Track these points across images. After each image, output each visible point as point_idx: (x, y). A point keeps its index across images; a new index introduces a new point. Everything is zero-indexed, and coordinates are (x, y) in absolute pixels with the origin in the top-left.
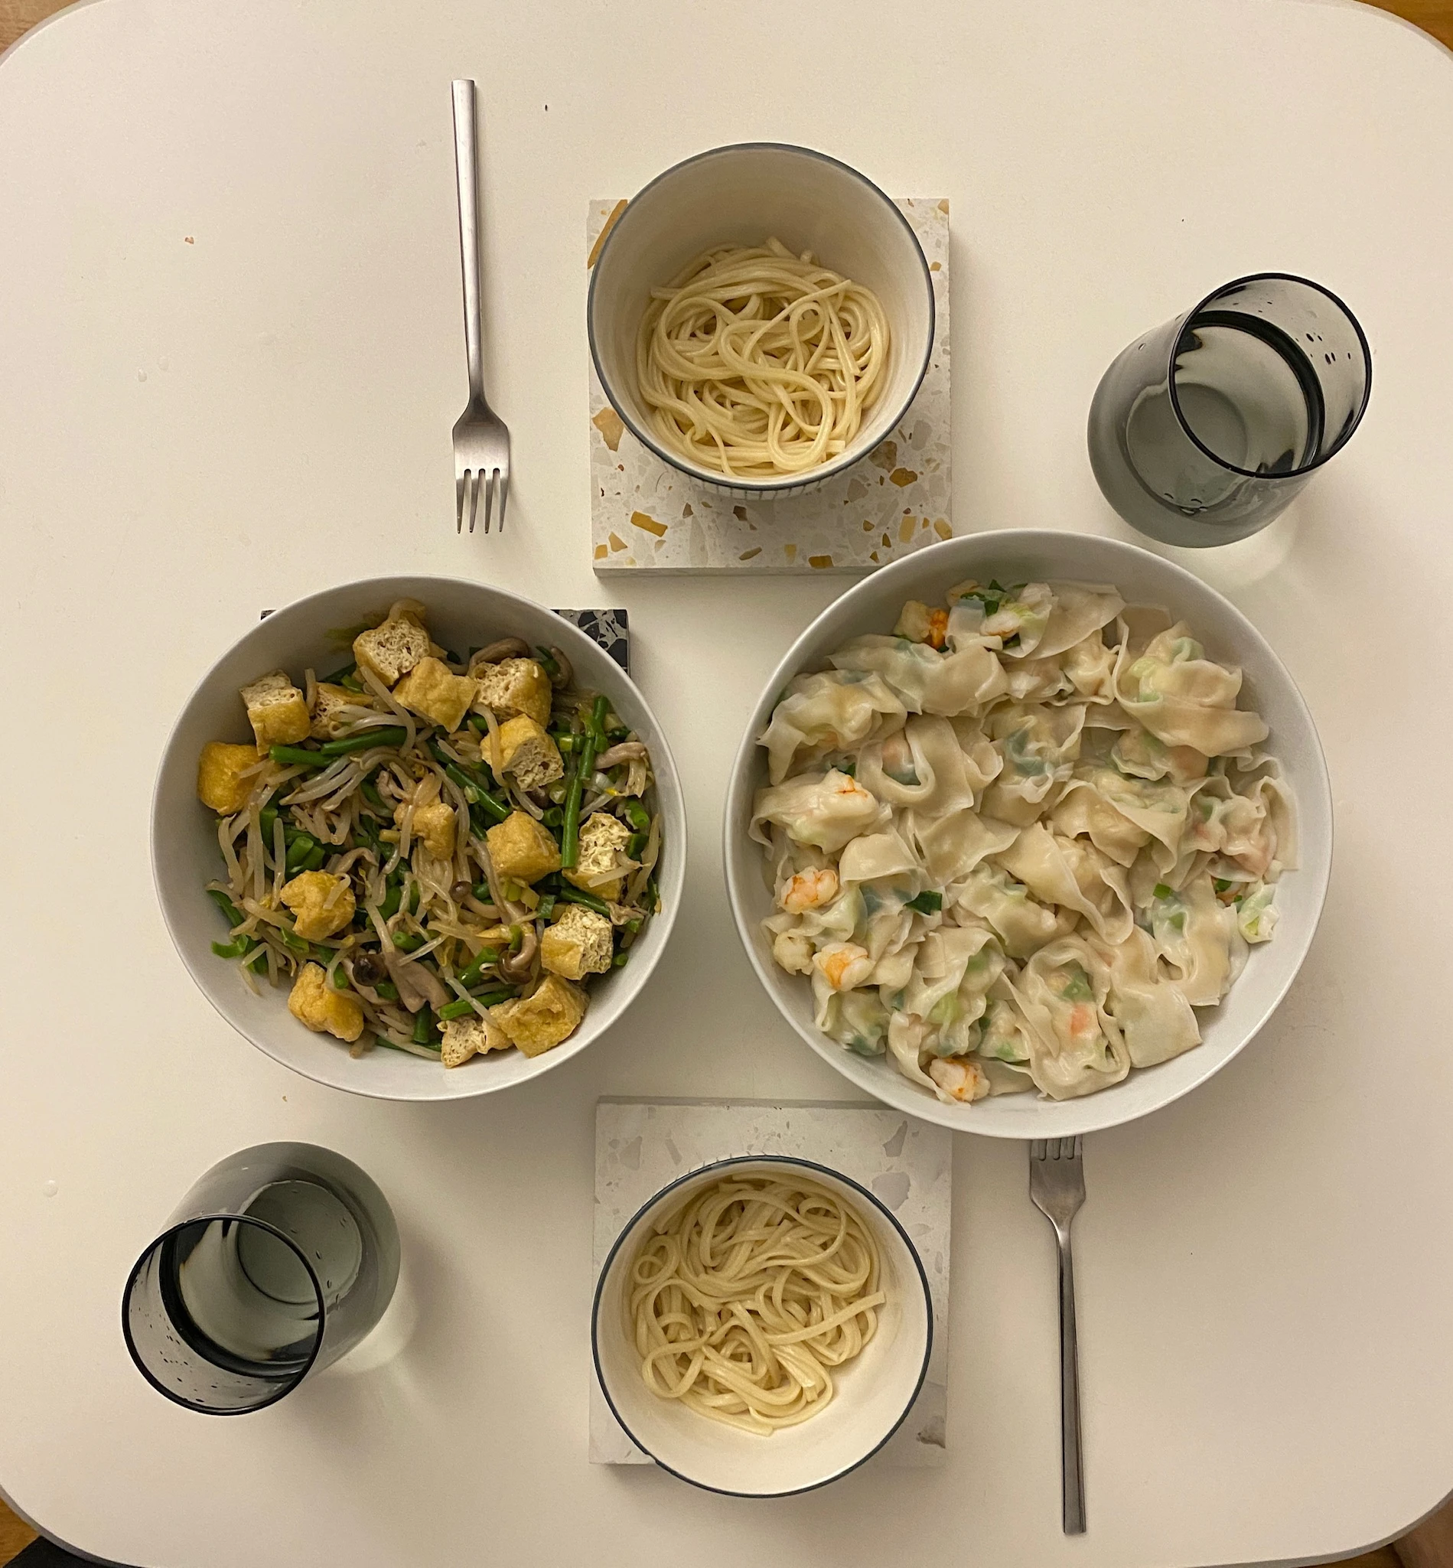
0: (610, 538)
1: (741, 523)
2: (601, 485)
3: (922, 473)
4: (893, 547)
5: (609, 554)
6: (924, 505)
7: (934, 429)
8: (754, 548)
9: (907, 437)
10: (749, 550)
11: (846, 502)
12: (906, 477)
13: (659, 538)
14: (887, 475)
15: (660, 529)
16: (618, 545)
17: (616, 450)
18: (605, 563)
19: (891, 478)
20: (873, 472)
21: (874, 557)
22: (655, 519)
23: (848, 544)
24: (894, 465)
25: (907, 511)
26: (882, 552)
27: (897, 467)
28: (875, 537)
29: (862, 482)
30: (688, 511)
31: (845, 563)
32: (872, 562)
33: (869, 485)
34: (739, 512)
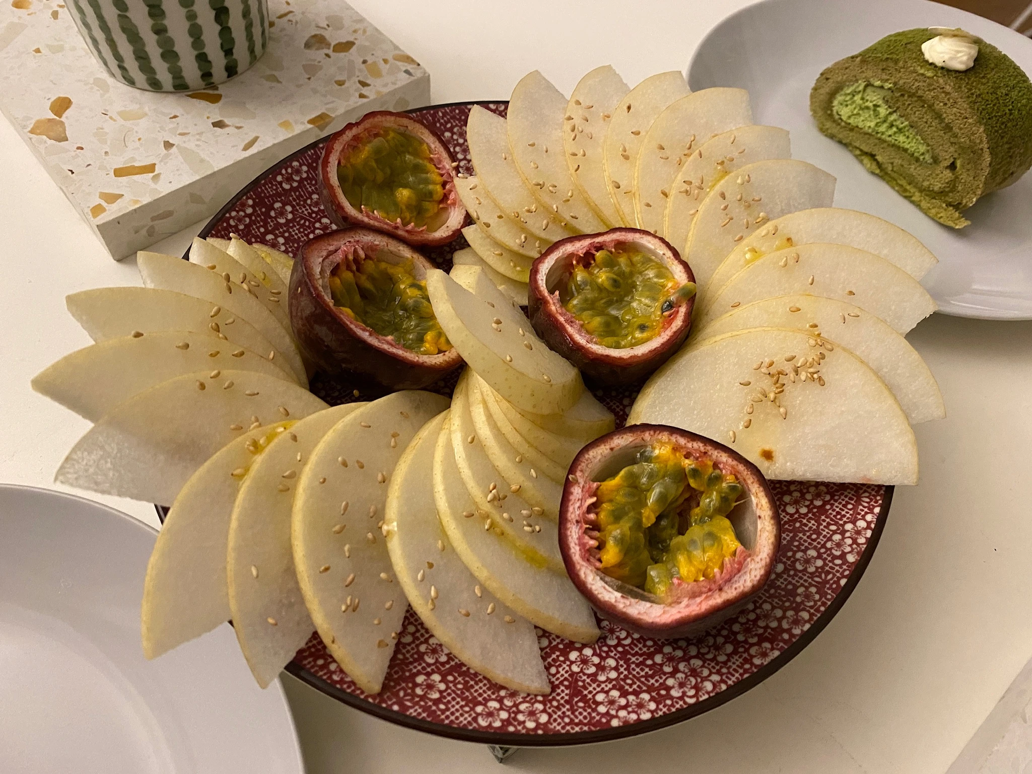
0: (100, 197)
1: (226, 130)
2: (66, 167)
3: (356, 39)
4: (372, 84)
5: (107, 208)
6: (374, 52)
7: (343, 15)
8: (250, 138)
9: (327, 27)
10: (247, 142)
11: (309, 79)
12: (346, 46)
13: (151, 175)
14: (330, 52)
15: (151, 168)
16: (112, 198)
17: (67, 140)
18: (104, 218)
19: (334, 51)
20: (318, 55)
21: (362, 96)
22: (137, 164)
23: (334, 99)
24: (330, 45)
25: (364, 62)
26: (365, 91)
27: (333, 44)
28: (352, 85)
29: (313, 63)
30: (168, 145)
31: (341, 111)
32: (364, 100)
33: (319, 62)
34: (219, 124)
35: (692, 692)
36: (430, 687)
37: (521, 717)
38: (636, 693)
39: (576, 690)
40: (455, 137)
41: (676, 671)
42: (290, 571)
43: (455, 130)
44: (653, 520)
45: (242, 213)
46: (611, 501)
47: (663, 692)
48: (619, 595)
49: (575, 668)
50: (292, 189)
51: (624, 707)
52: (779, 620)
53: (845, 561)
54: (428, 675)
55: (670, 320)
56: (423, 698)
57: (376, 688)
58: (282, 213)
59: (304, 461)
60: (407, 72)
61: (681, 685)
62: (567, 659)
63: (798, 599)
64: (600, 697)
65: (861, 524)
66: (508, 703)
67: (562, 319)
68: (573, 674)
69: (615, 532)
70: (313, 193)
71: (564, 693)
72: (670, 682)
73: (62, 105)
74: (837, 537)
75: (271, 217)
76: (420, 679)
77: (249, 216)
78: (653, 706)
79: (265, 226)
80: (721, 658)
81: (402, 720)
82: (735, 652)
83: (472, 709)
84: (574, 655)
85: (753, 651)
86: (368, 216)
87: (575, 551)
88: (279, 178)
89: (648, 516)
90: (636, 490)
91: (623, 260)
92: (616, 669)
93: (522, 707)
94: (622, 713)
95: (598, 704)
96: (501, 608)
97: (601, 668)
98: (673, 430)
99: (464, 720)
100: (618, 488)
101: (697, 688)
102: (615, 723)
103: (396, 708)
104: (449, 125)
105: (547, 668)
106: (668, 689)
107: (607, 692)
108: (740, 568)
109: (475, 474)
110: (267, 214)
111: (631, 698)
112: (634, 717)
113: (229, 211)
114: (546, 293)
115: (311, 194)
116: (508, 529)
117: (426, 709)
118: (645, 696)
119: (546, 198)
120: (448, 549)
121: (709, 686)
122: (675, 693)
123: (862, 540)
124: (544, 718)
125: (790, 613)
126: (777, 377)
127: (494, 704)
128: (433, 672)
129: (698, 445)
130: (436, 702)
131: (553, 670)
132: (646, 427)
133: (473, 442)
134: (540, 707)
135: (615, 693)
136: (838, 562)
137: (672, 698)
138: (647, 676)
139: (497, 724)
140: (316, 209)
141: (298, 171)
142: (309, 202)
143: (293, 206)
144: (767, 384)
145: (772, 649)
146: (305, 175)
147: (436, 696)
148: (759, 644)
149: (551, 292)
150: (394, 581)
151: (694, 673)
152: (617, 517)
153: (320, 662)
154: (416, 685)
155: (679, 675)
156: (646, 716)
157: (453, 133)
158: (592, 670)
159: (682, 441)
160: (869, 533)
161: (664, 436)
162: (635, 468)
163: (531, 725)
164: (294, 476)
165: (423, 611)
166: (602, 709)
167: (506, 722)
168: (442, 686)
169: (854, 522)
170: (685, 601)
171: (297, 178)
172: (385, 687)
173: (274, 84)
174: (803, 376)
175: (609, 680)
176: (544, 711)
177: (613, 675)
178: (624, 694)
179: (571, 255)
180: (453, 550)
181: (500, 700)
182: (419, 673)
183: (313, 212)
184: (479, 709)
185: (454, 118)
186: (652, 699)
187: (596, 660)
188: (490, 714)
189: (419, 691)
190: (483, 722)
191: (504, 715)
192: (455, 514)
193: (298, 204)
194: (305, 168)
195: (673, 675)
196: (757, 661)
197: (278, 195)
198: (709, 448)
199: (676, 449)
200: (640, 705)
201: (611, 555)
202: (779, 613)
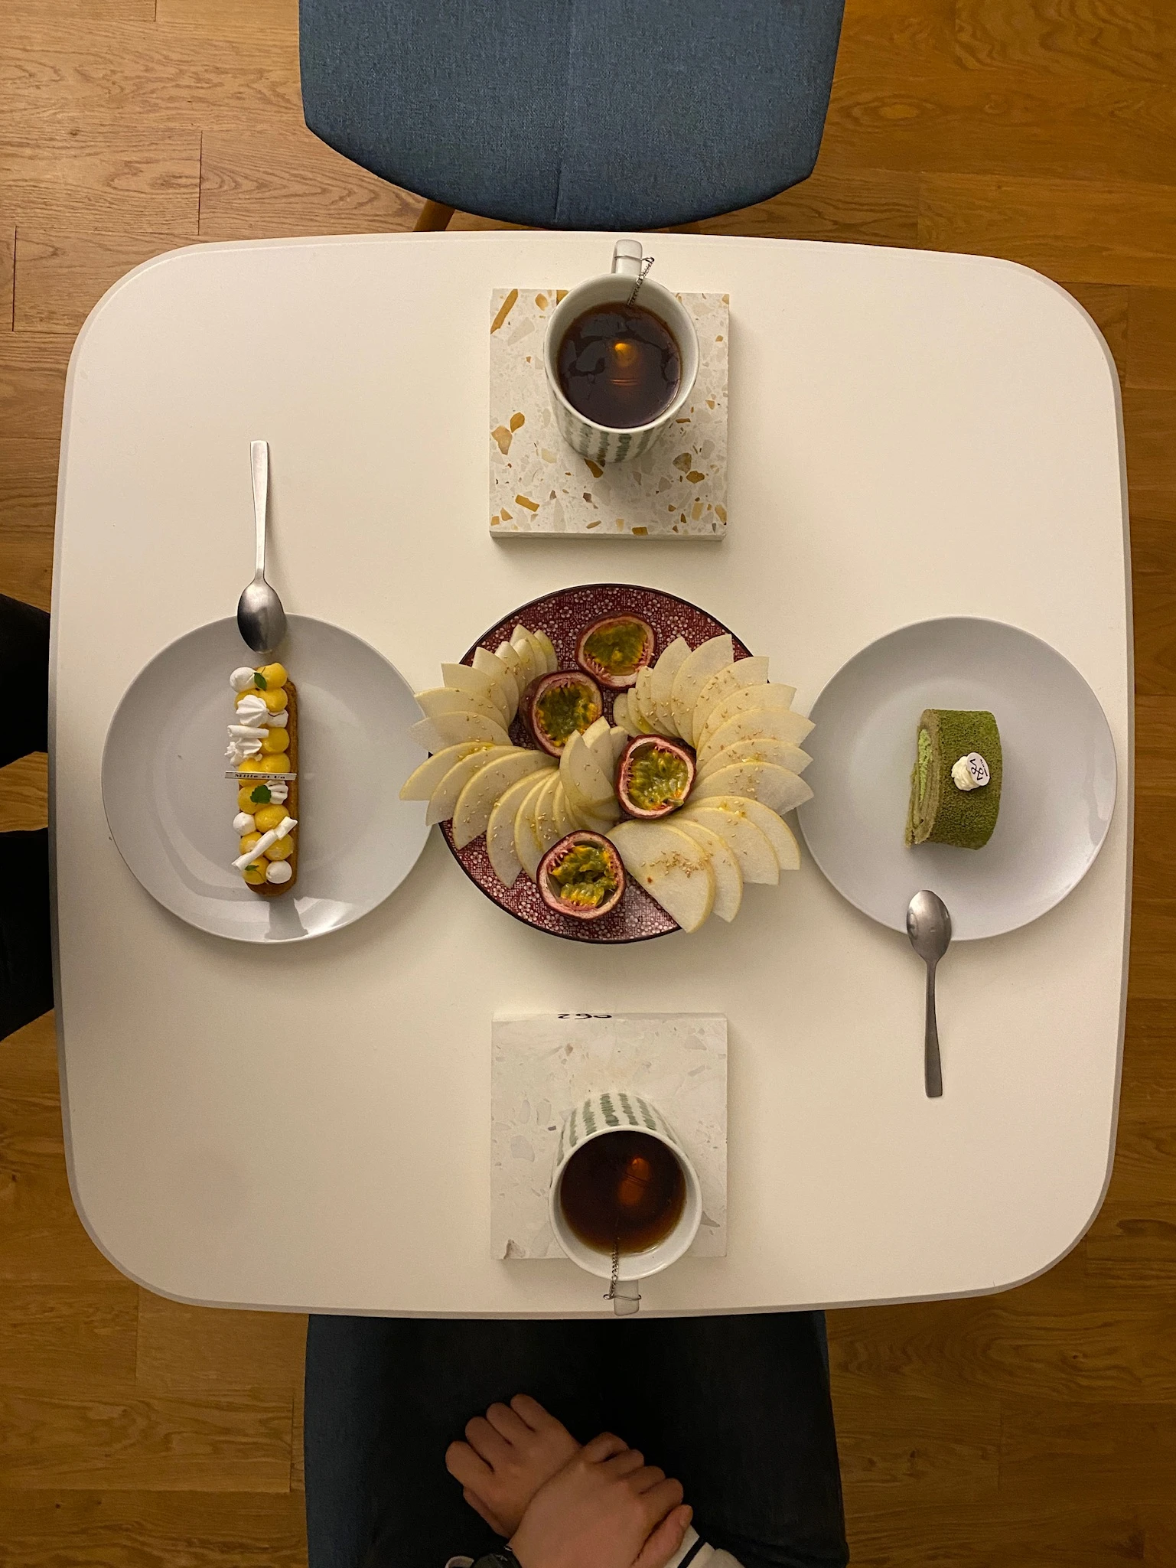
0: (501, 512)
1: (588, 504)
2: (496, 477)
3: (707, 475)
4: (687, 523)
5: (500, 523)
6: (708, 496)
7: (716, 445)
8: (596, 520)
9: (698, 450)
10: (593, 522)
11: (657, 492)
12: (697, 477)
13: (533, 513)
14: (685, 476)
15: (535, 507)
16: (506, 516)
17: (507, 454)
18: (497, 529)
19: (687, 477)
20: (676, 473)
21: (675, 529)
22: (531, 500)
23: (658, 520)
24: (689, 469)
25: (698, 500)
26: (680, 526)
27: (692, 470)
28: (676, 516)
29: (668, 479)
30: (553, 495)
31: (656, 533)
32: (674, 533)
33: (673, 481)
34: (587, 497)
35: (550, 926)
36: (476, 858)
37: (494, 889)
38: (535, 911)
39: (518, 895)
40: (679, 622)
41: (554, 915)
42: (457, 798)
43: (682, 618)
44: (585, 870)
45: (546, 606)
46: (576, 854)
47: (543, 918)
48: (546, 886)
49: (525, 888)
50: (579, 603)
51: (527, 912)
52: (601, 930)
53: (640, 933)
54: (479, 853)
55: (661, 807)
56: (472, 860)
57: (459, 848)
58: (566, 612)
59: (485, 765)
60: (714, 525)
61: (550, 921)
62: (526, 883)
63: (614, 929)
64: (523, 903)
65: (661, 927)
66: (495, 882)
67: (623, 773)
68: (523, 889)
69: (565, 865)
70: (588, 609)
71: (514, 893)
72: (548, 917)
73: (518, 421)
74: (649, 923)
75: (559, 612)
76: (475, 853)
77: (549, 608)
78: (535, 919)
79: (553, 616)
80: (571, 924)
81: (460, 862)
82: (576, 926)
83: (483, 875)
84: (529, 883)
85: (582, 931)
86: (587, 665)
87: (547, 862)
88: (576, 596)
89: (584, 868)
90: (587, 857)
91: (675, 763)
92: (537, 899)
93: (498, 887)
94: (525, 913)
95: (521, 904)
96: (515, 854)
97: (533, 894)
98: (616, 850)
99: (478, 877)
100: (581, 853)
101: (553, 926)
102: (519, 914)
103: (461, 857)
104: (680, 614)
105: (517, 881)
106: (545, 918)
107: (527, 903)
108: (588, 910)
109: (542, 805)
110: (558, 611)
111: (532, 911)
112: (527, 917)
113: (541, 603)
114: (628, 756)
115: (586, 609)
116: (538, 832)
117: (469, 864)
118: (536, 914)
119: (673, 706)
120: (513, 824)
121: (557, 928)
122: (545, 922)
123: (654, 932)
124: (501, 896)
125: (606, 931)
126: (676, 862)
127: (490, 879)
128: (481, 854)
129: (618, 863)
130: (474, 865)
131: (518, 883)
132: (608, 841)
133: (551, 794)
134: (503, 891)
135: (529, 906)
136: (639, 931)
137: (543, 922)
138: (543, 909)
139: (486, 886)
140: (583, 618)
141: (587, 596)
142: (582, 613)
143: (573, 612)
144: (671, 860)
145: (587, 935)
146: (589, 599)
147: (475, 862)
148: (586, 930)
149: (631, 757)
150: (488, 820)
151: (558, 921)
152: (572, 861)
153: (449, 825)
154: (472, 854)
155: (553, 918)
156: (530, 920)
157: (679, 619)
158: (530, 893)
159: (615, 857)
160: (658, 932)
161: (611, 850)
162: (594, 850)
163: (495, 894)
164: (479, 769)
165: (489, 838)
166: (520, 907)
167: (489, 888)
168: (480, 861)
169: (660, 924)
170: (562, 905)
171: (585, 599)
172: (463, 849)
173: (636, 484)
174: (685, 868)
175: (531, 900)
176: (503, 893)
177: (534, 900)
178: (531, 908)
179: (655, 744)
180: (514, 825)
181: (493, 879)
182: (476, 851)
183: (581, 619)
184: (485, 877)
185: (686, 612)
186: (538, 917)
187: (534, 891)
188: (487, 881)
189: (472, 857)
190: (482, 882)
191: (490, 885)
192: (523, 816)
193: (577, 612)
194: (592, 596)
195: (551, 915)
196: (579, 934)
197: (570, 603)
198: (620, 867)
199: (611, 857)
200: (532, 916)
201: (557, 872)
202: (603, 927)
